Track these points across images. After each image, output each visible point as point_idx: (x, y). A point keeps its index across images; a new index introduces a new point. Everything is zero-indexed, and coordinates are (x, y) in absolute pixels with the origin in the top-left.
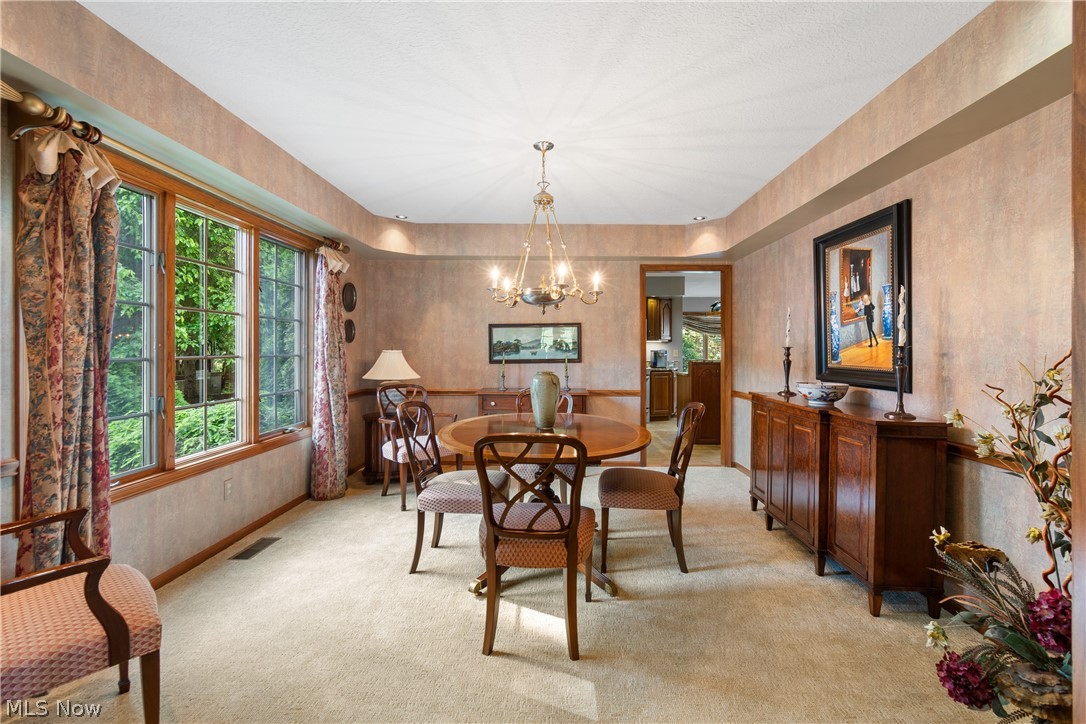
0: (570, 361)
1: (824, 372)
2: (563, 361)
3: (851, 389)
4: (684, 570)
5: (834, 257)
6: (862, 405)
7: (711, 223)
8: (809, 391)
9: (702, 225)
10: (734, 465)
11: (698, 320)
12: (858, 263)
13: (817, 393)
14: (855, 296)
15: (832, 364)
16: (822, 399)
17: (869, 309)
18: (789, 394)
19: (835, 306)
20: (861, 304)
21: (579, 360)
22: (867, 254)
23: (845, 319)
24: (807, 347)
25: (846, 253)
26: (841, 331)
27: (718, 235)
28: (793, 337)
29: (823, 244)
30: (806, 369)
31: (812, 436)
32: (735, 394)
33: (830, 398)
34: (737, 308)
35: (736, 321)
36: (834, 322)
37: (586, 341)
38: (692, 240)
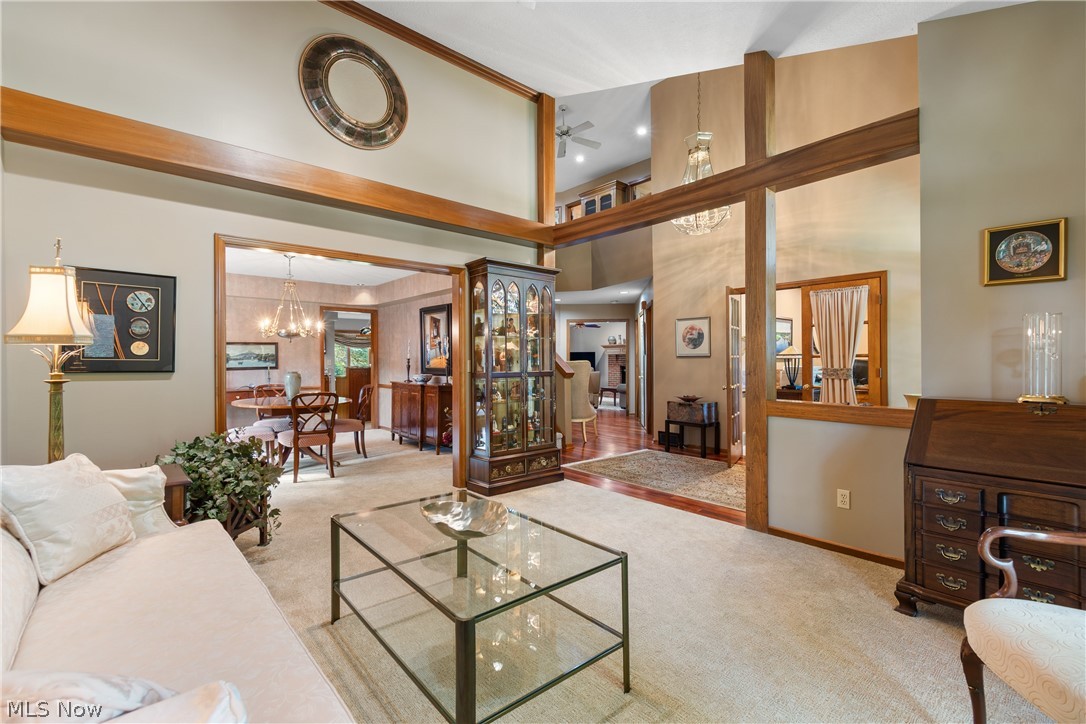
0: (271, 368)
1: (424, 370)
2: (266, 368)
3: (434, 377)
4: (366, 457)
5: (428, 318)
6: (437, 381)
7: (367, 288)
8: (417, 378)
9: (362, 288)
10: (379, 427)
11: (342, 336)
12: (436, 322)
13: (420, 379)
14: (435, 337)
15: (427, 366)
16: (422, 381)
17: (440, 343)
18: (409, 381)
19: (428, 341)
20: (437, 340)
21: (276, 368)
22: (439, 320)
23: (432, 346)
24: (417, 358)
25: (432, 318)
26: (430, 352)
27: (371, 295)
28: (411, 354)
29: (424, 311)
30: (417, 369)
31: (418, 395)
32: (380, 386)
33: (425, 380)
34: (381, 335)
35: (380, 343)
36: (428, 347)
37: (281, 354)
38: (355, 296)
